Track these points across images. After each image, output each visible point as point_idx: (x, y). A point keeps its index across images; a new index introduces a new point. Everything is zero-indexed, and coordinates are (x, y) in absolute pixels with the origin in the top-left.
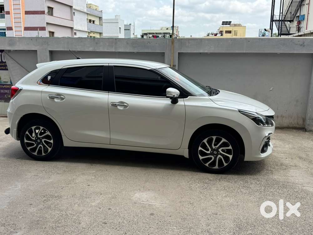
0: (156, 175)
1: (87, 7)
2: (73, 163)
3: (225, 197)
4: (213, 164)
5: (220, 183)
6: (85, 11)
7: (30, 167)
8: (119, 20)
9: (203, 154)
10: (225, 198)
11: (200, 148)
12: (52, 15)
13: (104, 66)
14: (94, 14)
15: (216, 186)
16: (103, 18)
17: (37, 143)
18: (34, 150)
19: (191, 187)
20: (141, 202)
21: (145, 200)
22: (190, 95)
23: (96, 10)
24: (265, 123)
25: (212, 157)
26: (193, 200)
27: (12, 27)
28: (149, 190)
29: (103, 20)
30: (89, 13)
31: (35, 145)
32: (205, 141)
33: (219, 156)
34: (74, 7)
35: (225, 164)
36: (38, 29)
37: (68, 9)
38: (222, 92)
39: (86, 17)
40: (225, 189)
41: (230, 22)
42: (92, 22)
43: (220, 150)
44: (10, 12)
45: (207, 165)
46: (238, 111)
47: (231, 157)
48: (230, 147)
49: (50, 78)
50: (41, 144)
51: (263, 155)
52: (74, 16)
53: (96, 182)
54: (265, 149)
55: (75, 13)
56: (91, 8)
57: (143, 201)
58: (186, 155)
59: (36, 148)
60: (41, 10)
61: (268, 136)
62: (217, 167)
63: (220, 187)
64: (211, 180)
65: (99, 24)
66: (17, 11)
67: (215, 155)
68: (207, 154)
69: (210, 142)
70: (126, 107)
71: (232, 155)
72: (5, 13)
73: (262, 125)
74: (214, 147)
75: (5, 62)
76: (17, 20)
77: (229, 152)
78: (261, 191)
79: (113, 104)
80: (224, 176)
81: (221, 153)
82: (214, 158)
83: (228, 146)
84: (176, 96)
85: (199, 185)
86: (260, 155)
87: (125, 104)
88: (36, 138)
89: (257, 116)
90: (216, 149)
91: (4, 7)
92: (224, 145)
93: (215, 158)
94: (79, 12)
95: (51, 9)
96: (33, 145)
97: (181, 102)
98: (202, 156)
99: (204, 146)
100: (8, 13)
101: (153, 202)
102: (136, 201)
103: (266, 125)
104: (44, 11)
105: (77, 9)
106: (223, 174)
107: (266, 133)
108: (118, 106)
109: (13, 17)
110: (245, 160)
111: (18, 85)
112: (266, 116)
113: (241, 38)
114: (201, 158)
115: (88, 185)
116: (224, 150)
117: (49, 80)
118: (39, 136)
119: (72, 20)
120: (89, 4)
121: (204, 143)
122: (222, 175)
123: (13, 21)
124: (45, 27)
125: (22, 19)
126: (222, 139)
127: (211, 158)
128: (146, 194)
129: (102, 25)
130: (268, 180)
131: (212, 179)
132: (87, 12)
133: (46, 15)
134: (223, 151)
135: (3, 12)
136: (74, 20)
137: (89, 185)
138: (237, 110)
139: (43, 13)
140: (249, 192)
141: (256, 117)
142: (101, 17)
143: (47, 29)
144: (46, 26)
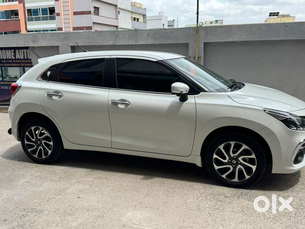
0: (161, 186)
1: (131, 5)
2: (74, 168)
3: (241, 222)
4: (232, 175)
5: (238, 202)
6: (130, 9)
7: (27, 172)
8: (162, 16)
9: (219, 163)
10: (240, 224)
11: (215, 156)
12: (98, 14)
13: (105, 58)
14: (138, 12)
15: (232, 205)
16: (147, 16)
17: (37, 145)
18: (34, 152)
19: (200, 205)
20: (131, 225)
21: (137, 222)
22: (204, 91)
23: (140, 8)
24: (299, 126)
25: (231, 167)
26: (197, 225)
27: (62, 28)
28: (146, 207)
29: (147, 17)
30: (133, 11)
31: (36, 147)
32: (221, 147)
33: (239, 166)
34: (119, 6)
35: (247, 177)
36: (85, 29)
37: (113, 8)
38: (247, 86)
39: (130, 15)
40: (243, 210)
41: (278, 13)
42: (136, 20)
43: (240, 159)
44: (60, 13)
45: (224, 176)
46: (263, 111)
47: (254, 168)
48: (253, 156)
49: (50, 73)
50: (41, 146)
51: (297, 167)
52: (119, 15)
53: (88, 193)
54: (299, 158)
55: (120, 12)
56: (135, 6)
57: (133, 224)
58: (199, 163)
59: (36, 150)
60: (88, 10)
61: (303, 142)
62: (236, 180)
63: (237, 208)
64: (227, 197)
65: (143, 22)
66: (67, 13)
67: (234, 164)
68: (223, 164)
69: (227, 148)
70: (127, 105)
71: (255, 165)
72: (56, 15)
73: (295, 128)
74: (232, 155)
75: (31, 59)
76: (67, 21)
77: (251, 161)
78: (290, 215)
79: (113, 102)
80: (245, 191)
81: (241, 162)
82: (233, 168)
83: (251, 155)
84: (184, 92)
85: (210, 203)
86: (293, 166)
87: (127, 102)
88: (36, 140)
89: (289, 116)
90: (235, 157)
91: (54, 9)
92: (246, 152)
93: (235, 168)
94: (123, 11)
95: (97, 9)
96: (33, 146)
97: (191, 99)
98: (218, 166)
99: (220, 154)
100: (58, 14)
101: (145, 225)
102: (126, 222)
103: (301, 129)
104: (91, 11)
105: (122, 8)
106: (245, 189)
107: (301, 139)
108: (119, 105)
109: (63, 18)
110: (273, 172)
111: (19, 82)
112: (301, 117)
113: (277, 23)
114: (216, 167)
115: (78, 198)
116: (246, 159)
117: (48, 76)
118: (39, 137)
119: (117, 19)
120: (134, 2)
121: (219, 149)
122: (242, 190)
123: (62, 22)
124: (92, 27)
125: (70, 20)
126: (243, 145)
127: (229, 169)
128: (141, 214)
129: (146, 22)
130: (302, 199)
131: (228, 195)
132: (131, 10)
133: (92, 15)
134: (244, 160)
135: (54, 13)
136: (119, 19)
137: (80, 197)
138: (261, 109)
139: (89, 13)
140: (274, 217)
141: (288, 118)
142: (145, 14)
143: (93, 28)
144: (92, 25)
